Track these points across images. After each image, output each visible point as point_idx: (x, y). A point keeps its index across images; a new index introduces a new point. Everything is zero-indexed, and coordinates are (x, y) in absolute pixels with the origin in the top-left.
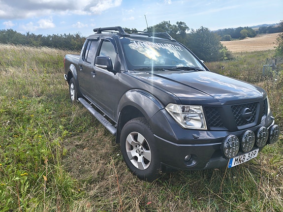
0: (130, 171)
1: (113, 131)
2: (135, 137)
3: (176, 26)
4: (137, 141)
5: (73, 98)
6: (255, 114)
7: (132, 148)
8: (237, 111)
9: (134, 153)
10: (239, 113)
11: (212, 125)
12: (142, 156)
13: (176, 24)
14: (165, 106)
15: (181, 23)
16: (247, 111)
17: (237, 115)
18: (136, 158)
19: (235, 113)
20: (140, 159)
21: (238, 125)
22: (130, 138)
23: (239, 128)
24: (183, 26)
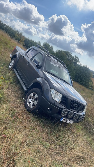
0: (25, 106)
1: (25, 89)
2: (34, 95)
3: (73, 57)
4: (34, 96)
5: (10, 67)
6: (78, 108)
7: (30, 98)
8: (72, 103)
9: (30, 100)
10: (73, 104)
11: (62, 103)
12: (33, 103)
13: (74, 56)
14: (51, 89)
15: (77, 57)
16: (76, 105)
17: (72, 105)
18: (30, 103)
19: (71, 103)
20: (32, 104)
21: (70, 108)
22: (32, 94)
23: (70, 109)
24: (77, 59)
